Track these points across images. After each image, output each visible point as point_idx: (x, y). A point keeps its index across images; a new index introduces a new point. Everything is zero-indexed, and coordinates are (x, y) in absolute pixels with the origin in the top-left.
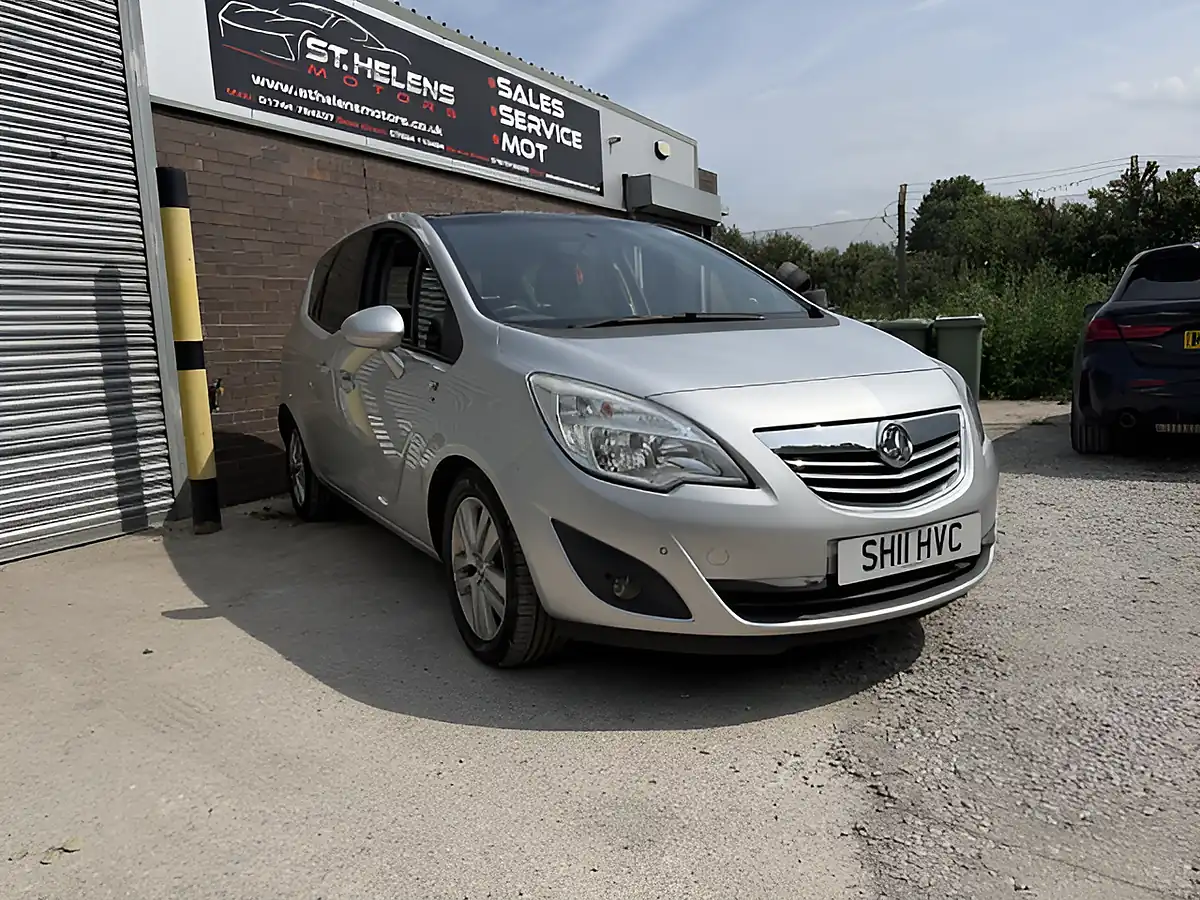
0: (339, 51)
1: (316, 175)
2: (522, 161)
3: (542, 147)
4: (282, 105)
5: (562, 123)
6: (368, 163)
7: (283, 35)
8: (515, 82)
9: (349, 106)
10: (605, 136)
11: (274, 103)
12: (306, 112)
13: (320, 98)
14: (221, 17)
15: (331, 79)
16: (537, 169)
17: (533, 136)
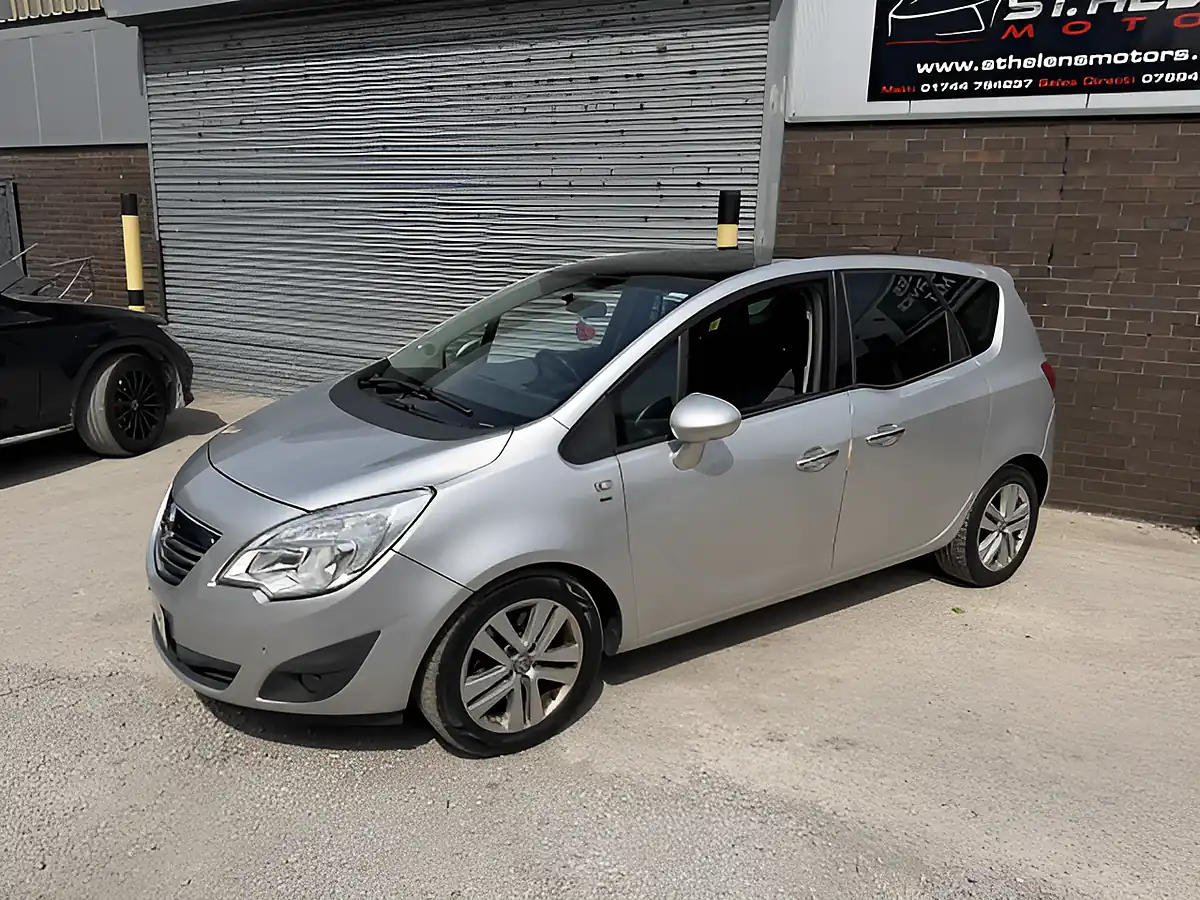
1: (983, 157)
4: (955, 86)
6: (1073, 130)
7: (973, 6)
9: (1066, 61)
11: (940, 88)
12: (989, 85)
13: (1015, 64)
14: (891, 15)
15: (1041, 35)
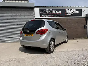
0: (49, 12)
2: (69, 15)
3: (72, 14)
5: (75, 11)
6: (51, 19)
8: (68, 9)
10: (83, 11)
12: (46, 16)
14: (40, 12)
15: (49, 14)
16: (71, 16)
17: (71, 13)
